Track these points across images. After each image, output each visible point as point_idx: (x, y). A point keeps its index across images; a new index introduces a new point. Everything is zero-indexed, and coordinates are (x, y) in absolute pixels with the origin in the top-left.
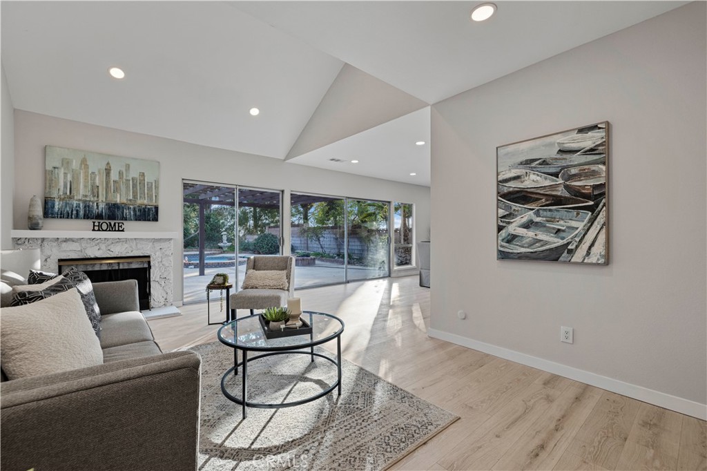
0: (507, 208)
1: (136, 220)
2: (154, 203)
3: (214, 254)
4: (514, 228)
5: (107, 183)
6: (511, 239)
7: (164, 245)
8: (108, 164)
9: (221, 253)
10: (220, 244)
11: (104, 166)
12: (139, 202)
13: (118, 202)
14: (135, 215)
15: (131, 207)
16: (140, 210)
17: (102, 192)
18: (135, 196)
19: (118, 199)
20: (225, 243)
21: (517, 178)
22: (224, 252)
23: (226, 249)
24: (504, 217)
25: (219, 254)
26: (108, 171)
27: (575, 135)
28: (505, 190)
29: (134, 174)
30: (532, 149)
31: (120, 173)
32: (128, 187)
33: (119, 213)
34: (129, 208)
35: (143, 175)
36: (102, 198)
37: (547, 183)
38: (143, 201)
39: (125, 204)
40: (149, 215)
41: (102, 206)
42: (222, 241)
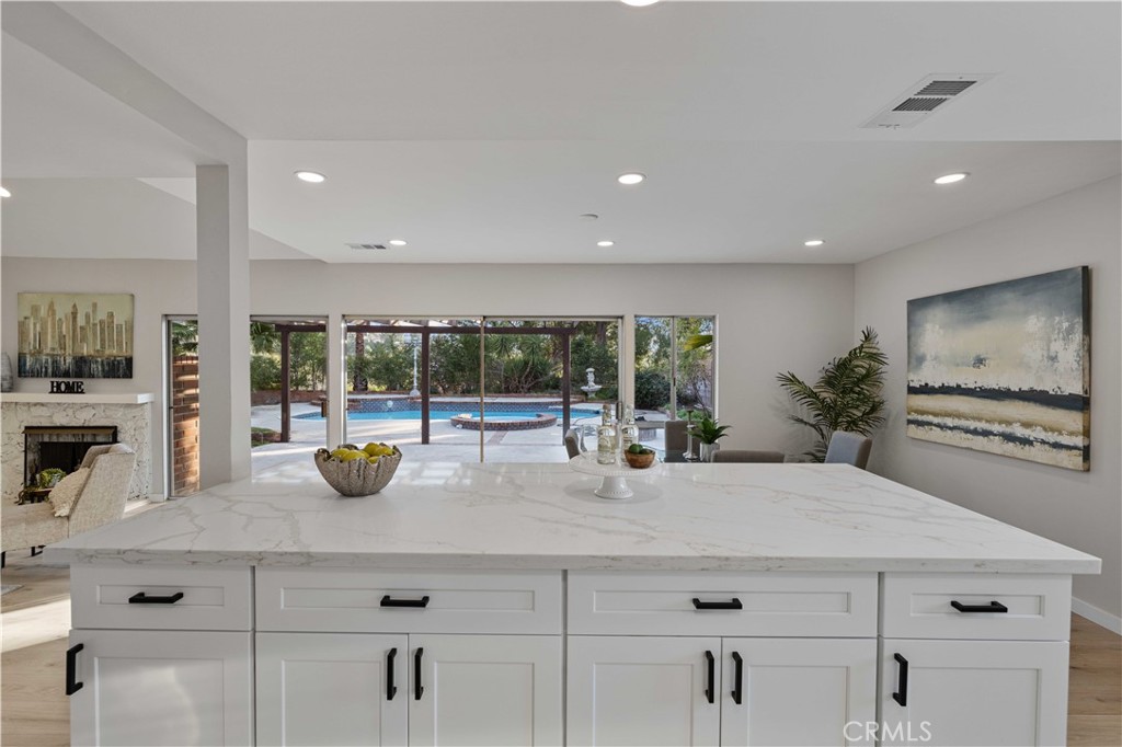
1: (104, 377)
2: (125, 353)
5: (74, 331)
7: (135, 412)
8: (75, 306)
9: (582, 402)
10: (584, 388)
11: (69, 310)
12: (107, 352)
13: (85, 354)
14: (103, 370)
15: (99, 360)
16: (108, 364)
17: (69, 343)
18: (103, 346)
19: (85, 351)
20: (592, 386)
22: (587, 401)
23: (593, 395)
26: (75, 315)
29: (101, 315)
31: (87, 316)
32: (95, 334)
33: (86, 369)
34: (97, 362)
35: (111, 315)
36: (69, 351)
38: (112, 351)
39: (93, 357)
40: (118, 370)
41: (69, 360)
42: (586, 383)
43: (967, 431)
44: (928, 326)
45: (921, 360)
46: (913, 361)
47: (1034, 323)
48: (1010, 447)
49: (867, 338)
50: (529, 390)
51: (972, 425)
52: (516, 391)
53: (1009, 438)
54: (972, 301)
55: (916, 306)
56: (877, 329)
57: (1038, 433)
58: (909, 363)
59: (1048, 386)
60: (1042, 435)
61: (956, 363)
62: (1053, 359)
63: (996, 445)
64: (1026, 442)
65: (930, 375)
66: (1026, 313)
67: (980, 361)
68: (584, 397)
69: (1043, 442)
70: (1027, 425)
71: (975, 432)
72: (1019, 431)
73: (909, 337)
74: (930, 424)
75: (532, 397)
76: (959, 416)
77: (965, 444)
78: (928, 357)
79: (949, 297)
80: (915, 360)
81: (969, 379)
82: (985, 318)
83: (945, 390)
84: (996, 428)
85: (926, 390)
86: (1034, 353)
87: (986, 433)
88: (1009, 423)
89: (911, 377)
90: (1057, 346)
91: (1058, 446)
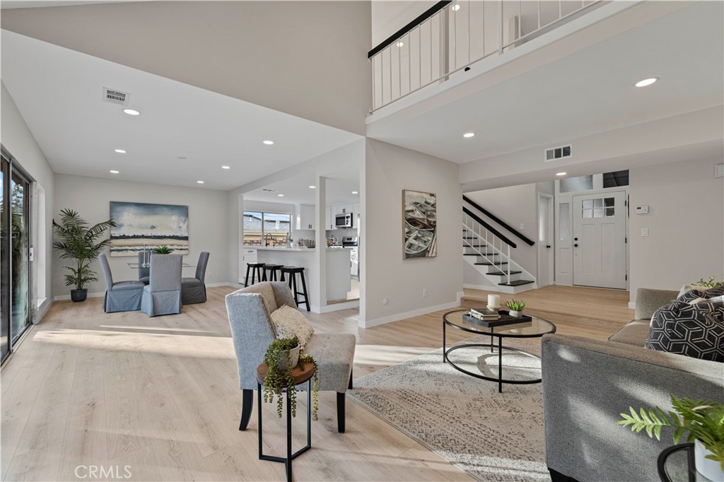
0: (409, 228)
4: (411, 240)
6: (411, 246)
21: (412, 211)
24: (407, 233)
27: (428, 196)
28: (408, 217)
30: (417, 197)
37: (422, 217)
45: (120, 225)
47: (174, 218)
59: (179, 234)
60: (177, 247)
61: (140, 227)
62: (180, 227)
65: (126, 231)
66: (172, 215)
67: (153, 227)
69: (177, 249)
74: (127, 250)
78: (125, 225)
81: (149, 233)
82: (156, 214)
83: (134, 237)
85: (124, 237)
86: (175, 226)
89: (114, 232)
90: (181, 224)
91: (181, 249)
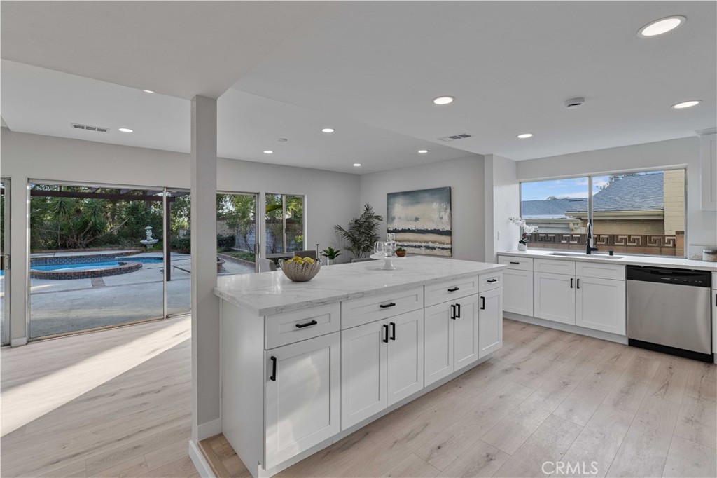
3: (130, 254)
9: (143, 252)
10: (144, 242)
20: (150, 239)
22: (147, 251)
23: (152, 247)
25: (137, 253)
42: (145, 238)
43: (412, 247)
44: (396, 205)
45: (393, 219)
46: (390, 220)
47: (435, 205)
48: (428, 251)
49: (367, 209)
50: (87, 246)
51: (414, 244)
52: (74, 247)
53: (428, 247)
54: (413, 196)
55: (391, 196)
56: (372, 205)
57: (437, 245)
58: (388, 220)
59: (440, 228)
61: (408, 220)
62: (441, 218)
63: (423, 251)
64: (433, 248)
65: (397, 225)
66: (433, 202)
67: (417, 219)
68: (143, 249)
69: (439, 248)
70: (433, 242)
71: (415, 247)
72: (431, 245)
73: (388, 209)
75: (93, 251)
76: (409, 241)
77: (412, 252)
78: (397, 217)
79: (405, 194)
80: (391, 219)
81: (413, 226)
82: (418, 203)
83: (403, 231)
84: (423, 244)
85: (396, 231)
86: (435, 216)
87: (419, 247)
88: (427, 242)
89: (389, 226)
90: (442, 214)
91: (443, 249)
